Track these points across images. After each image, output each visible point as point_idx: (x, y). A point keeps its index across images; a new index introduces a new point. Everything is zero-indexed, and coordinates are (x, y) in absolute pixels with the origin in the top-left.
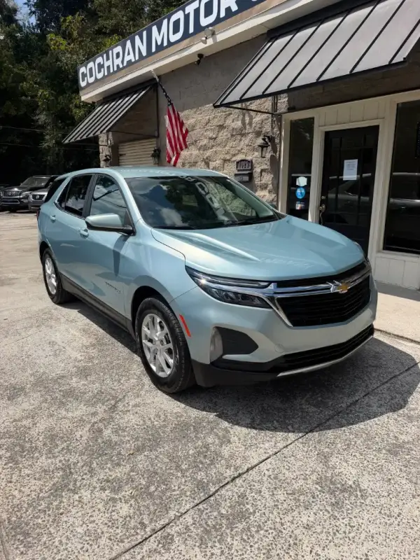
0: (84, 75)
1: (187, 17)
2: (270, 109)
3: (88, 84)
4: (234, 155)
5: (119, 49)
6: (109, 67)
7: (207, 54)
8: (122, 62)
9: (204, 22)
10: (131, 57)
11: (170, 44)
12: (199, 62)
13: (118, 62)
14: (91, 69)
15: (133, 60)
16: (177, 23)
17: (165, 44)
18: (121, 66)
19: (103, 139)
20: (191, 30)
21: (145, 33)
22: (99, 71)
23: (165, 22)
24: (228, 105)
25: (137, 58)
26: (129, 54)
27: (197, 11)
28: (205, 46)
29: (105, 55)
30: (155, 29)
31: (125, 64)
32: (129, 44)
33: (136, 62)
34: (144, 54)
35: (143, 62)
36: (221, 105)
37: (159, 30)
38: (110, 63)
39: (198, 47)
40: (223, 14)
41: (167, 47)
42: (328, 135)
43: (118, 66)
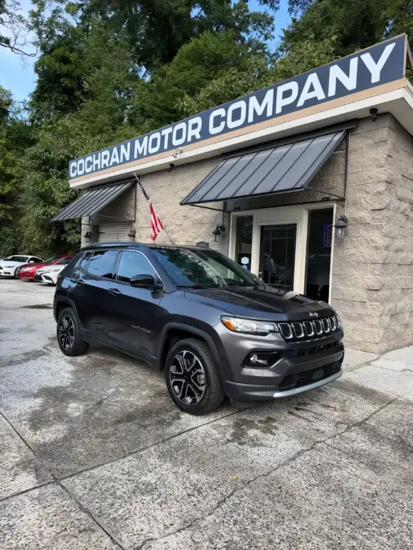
0: (74, 168)
1: (163, 138)
2: (222, 209)
3: (77, 176)
4: (195, 239)
5: (106, 152)
6: (97, 165)
7: (176, 164)
8: (109, 162)
9: (175, 142)
10: (117, 160)
11: (149, 155)
12: (170, 169)
13: (105, 162)
14: (81, 165)
15: (118, 162)
16: (155, 141)
17: (145, 154)
18: (107, 165)
19: (85, 220)
20: (166, 147)
21: (129, 144)
23: (146, 138)
24: (192, 204)
25: (122, 161)
26: (115, 157)
27: (170, 135)
28: (174, 159)
29: (94, 156)
30: (137, 142)
31: (111, 164)
32: (115, 150)
33: (120, 164)
34: (128, 158)
35: (126, 164)
36: (185, 204)
37: (141, 144)
39: (170, 159)
40: (189, 140)
41: (145, 157)
42: (263, 229)
43: (105, 165)
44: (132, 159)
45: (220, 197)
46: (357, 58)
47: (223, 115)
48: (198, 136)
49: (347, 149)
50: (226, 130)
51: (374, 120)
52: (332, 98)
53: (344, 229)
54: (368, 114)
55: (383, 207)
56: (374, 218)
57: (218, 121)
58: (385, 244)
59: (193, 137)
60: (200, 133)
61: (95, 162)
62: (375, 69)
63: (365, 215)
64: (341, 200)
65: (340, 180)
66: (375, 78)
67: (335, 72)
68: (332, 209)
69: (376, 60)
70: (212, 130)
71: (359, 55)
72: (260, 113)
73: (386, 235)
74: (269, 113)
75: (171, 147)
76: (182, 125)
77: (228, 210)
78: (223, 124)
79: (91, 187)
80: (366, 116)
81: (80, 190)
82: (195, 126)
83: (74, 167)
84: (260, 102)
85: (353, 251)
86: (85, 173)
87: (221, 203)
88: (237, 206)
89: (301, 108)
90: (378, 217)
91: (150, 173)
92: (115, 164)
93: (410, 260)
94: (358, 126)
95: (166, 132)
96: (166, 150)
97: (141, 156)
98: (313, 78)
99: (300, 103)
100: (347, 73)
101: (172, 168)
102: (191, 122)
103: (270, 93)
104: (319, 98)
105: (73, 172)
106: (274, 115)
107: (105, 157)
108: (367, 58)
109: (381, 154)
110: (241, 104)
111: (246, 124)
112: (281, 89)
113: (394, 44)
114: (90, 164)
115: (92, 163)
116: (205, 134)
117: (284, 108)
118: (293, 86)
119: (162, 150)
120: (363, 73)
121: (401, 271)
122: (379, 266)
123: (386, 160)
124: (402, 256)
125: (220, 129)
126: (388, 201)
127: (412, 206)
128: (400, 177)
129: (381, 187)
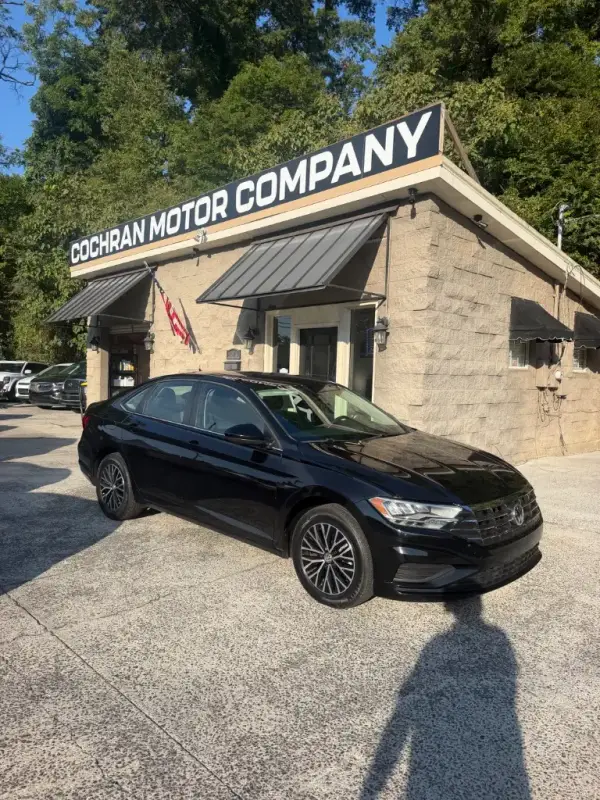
0: (77, 252)
1: (183, 214)
3: (80, 262)
4: (224, 345)
5: (116, 232)
6: (104, 248)
8: (119, 245)
9: (199, 222)
10: (128, 242)
11: (167, 236)
12: (193, 255)
13: (114, 244)
14: (85, 247)
15: (130, 245)
16: (174, 218)
17: (163, 234)
18: (117, 249)
20: (187, 227)
21: (143, 221)
22: (94, 250)
23: (163, 215)
24: (212, 301)
25: (134, 243)
26: (126, 238)
27: (192, 211)
29: (101, 236)
30: (153, 219)
31: (122, 247)
32: (127, 228)
33: (133, 247)
34: (142, 240)
36: (203, 302)
37: (158, 220)
38: (105, 243)
40: (214, 219)
41: (163, 238)
42: (302, 332)
43: (114, 248)
44: (147, 241)
45: (240, 294)
46: (393, 127)
47: (252, 189)
48: (224, 215)
50: (256, 208)
52: (368, 174)
53: (384, 333)
54: (406, 194)
55: (425, 307)
56: (415, 320)
57: (246, 195)
58: (428, 351)
59: (219, 215)
60: (227, 211)
61: (102, 244)
62: (412, 141)
63: (406, 316)
64: (382, 298)
65: (381, 274)
66: (412, 153)
67: (371, 142)
68: (374, 309)
69: (413, 130)
70: (240, 208)
71: (395, 124)
72: (292, 189)
73: (429, 341)
74: (302, 190)
75: (193, 227)
76: (205, 200)
77: (262, 308)
78: (252, 200)
79: (99, 277)
80: (405, 197)
81: (85, 280)
82: (220, 202)
83: (75, 250)
84: (292, 175)
85: (395, 360)
86: (90, 259)
88: (273, 304)
89: (336, 184)
90: (419, 319)
91: (171, 260)
92: (127, 247)
93: (469, 370)
94: (398, 208)
95: (187, 207)
96: (187, 231)
97: (157, 238)
98: (348, 149)
99: (335, 179)
100: (383, 145)
101: (196, 253)
102: (217, 196)
103: (303, 164)
104: (355, 174)
105: (75, 257)
106: (308, 193)
107: (115, 237)
108: (403, 127)
109: (422, 243)
110: (271, 176)
111: (277, 202)
112: (315, 160)
113: (430, 113)
114: (96, 246)
115: (98, 245)
116: (232, 213)
117: (318, 183)
118: (327, 156)
119: (182, 231)
120: (400, 146)
121: (455, 384)
122: (421, 378)
123: (429, 250)
124: (457, 365)
125: (248, 206)
126: (431, 299)
127: (475, 304)
128: (451, 269)
129: (423, 283)
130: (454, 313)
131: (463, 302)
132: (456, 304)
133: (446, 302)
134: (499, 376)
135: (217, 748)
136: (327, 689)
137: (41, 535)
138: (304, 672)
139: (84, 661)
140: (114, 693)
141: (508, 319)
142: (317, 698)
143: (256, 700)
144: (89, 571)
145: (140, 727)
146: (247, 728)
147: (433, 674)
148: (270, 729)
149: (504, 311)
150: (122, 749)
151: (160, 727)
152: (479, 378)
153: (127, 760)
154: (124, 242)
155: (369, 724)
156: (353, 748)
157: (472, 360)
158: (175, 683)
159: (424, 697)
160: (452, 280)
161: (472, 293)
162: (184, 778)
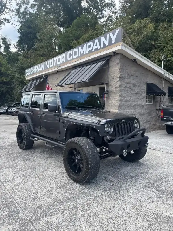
1: (54, 61)
2: (73, 87)
3: (28, 75)
6: (34, 71)
9: (58, 63)
12: (57, 73)
13: (36, 70)
14: (29, 71)
15: (41, 70)
16: (52, 62)
21: (44, 64)
22: (31, 72)
23: (49, 61)
27: (56, 60)
28: (57, 69)
29: (33, 68)
31: (38, 71)
32: (40, 66)
34: (43, 69)
36: (57, 86)
37: (47, 63)
38: (34, 70)
41: (49, 68)
43: (36, 71)
44: (45, 69)
46: (108, 34)
47: (72, 53)
48: (64, 61)
49: (108, 66)
50: (73, 59)
51: (114, 56)
52: (102, 48)
53: (107, 94)
55: (118, 86)
56: (116, 90)
57: (70, 55)
58: (119, 99)
60: (65, 60)
62: (113, 38)
63: (113, 89)
64: (107, 84)
65: (107, 77)
66: (113, 42)
68: (105, 87)
69: (114, 35)
70: (69, 59)
72: (82, 53)
73: (120, 96)
74: (85, 53)
75: (56, 65)
76: (60, 57)
77: (75, 88)
78: (72, 56)
79: (33, 79)
80: (112, 55)
81: (30, 80)
83: (27, 72)
84: (82, 49)
85: (110, 102)
86: (30, 74)
87: (73, 85)
88: (78, 86)
89: (94, 51)
91: (52, 74)
92: (40, 71)
93: (133, 104)
94: (111, 58)
95: (55, 59)
97: (47, 68)
98: (97, 41)
99: (93, 50)
100: (106, 40)
101: (58, 72)
102: (62, 56)
103: (85, 46)
104: (98, 48)
105: (27, 74)
107: (37, 68)
108: (111, 34)
109: (118, 68)
110: (77, 50)
111: (78, 57)
112: (88, 44)
113: (119, 30)
115: (32, 71)
116: (67, 60)
117: (89, 51)
118: (91, 43)
119: (54, 66)
120: (110, 40)
121: (129, 108)
122: (117, 107)
123: (119, 70)
124: (129, 103)
125: (71, 58)
126: (121, 84)
127: (134, 85)
128: (126, 75)
129: (118, 79)
130: (128, 88)
131: (131, 85)
132: (129, 85)
133: (125, 85)
134: (143, 106)
135: (30, 209)
136: (67, 194)
137: (6, 151)
138: (62, 190)
139: (4, 185)
140: (9, 194)
141: (146, 89)
142: (63, 197)
143: (46, 197)
144: (15, 161)
145: (12, 203)
146: (40, 204)
147: (98, 191)
148: (47, 204)
149: (145, 87)
150: (5, 209)
151: (17, 203)
152: (136, 107)
153: (5, 211)
154: (39, 69)
155: (74, 204)
156: (67, 210)
157: (134, 101)
158: (26, 191)
159: (93, 197)
160: (127, 78)
161: (133, 82)
162: (18, 216)
